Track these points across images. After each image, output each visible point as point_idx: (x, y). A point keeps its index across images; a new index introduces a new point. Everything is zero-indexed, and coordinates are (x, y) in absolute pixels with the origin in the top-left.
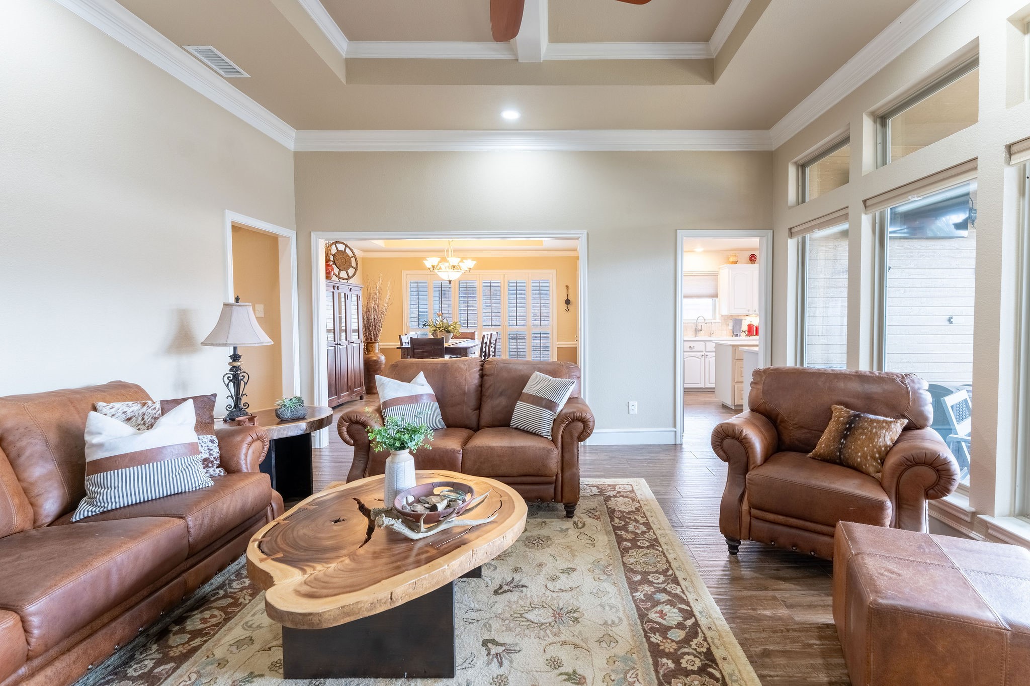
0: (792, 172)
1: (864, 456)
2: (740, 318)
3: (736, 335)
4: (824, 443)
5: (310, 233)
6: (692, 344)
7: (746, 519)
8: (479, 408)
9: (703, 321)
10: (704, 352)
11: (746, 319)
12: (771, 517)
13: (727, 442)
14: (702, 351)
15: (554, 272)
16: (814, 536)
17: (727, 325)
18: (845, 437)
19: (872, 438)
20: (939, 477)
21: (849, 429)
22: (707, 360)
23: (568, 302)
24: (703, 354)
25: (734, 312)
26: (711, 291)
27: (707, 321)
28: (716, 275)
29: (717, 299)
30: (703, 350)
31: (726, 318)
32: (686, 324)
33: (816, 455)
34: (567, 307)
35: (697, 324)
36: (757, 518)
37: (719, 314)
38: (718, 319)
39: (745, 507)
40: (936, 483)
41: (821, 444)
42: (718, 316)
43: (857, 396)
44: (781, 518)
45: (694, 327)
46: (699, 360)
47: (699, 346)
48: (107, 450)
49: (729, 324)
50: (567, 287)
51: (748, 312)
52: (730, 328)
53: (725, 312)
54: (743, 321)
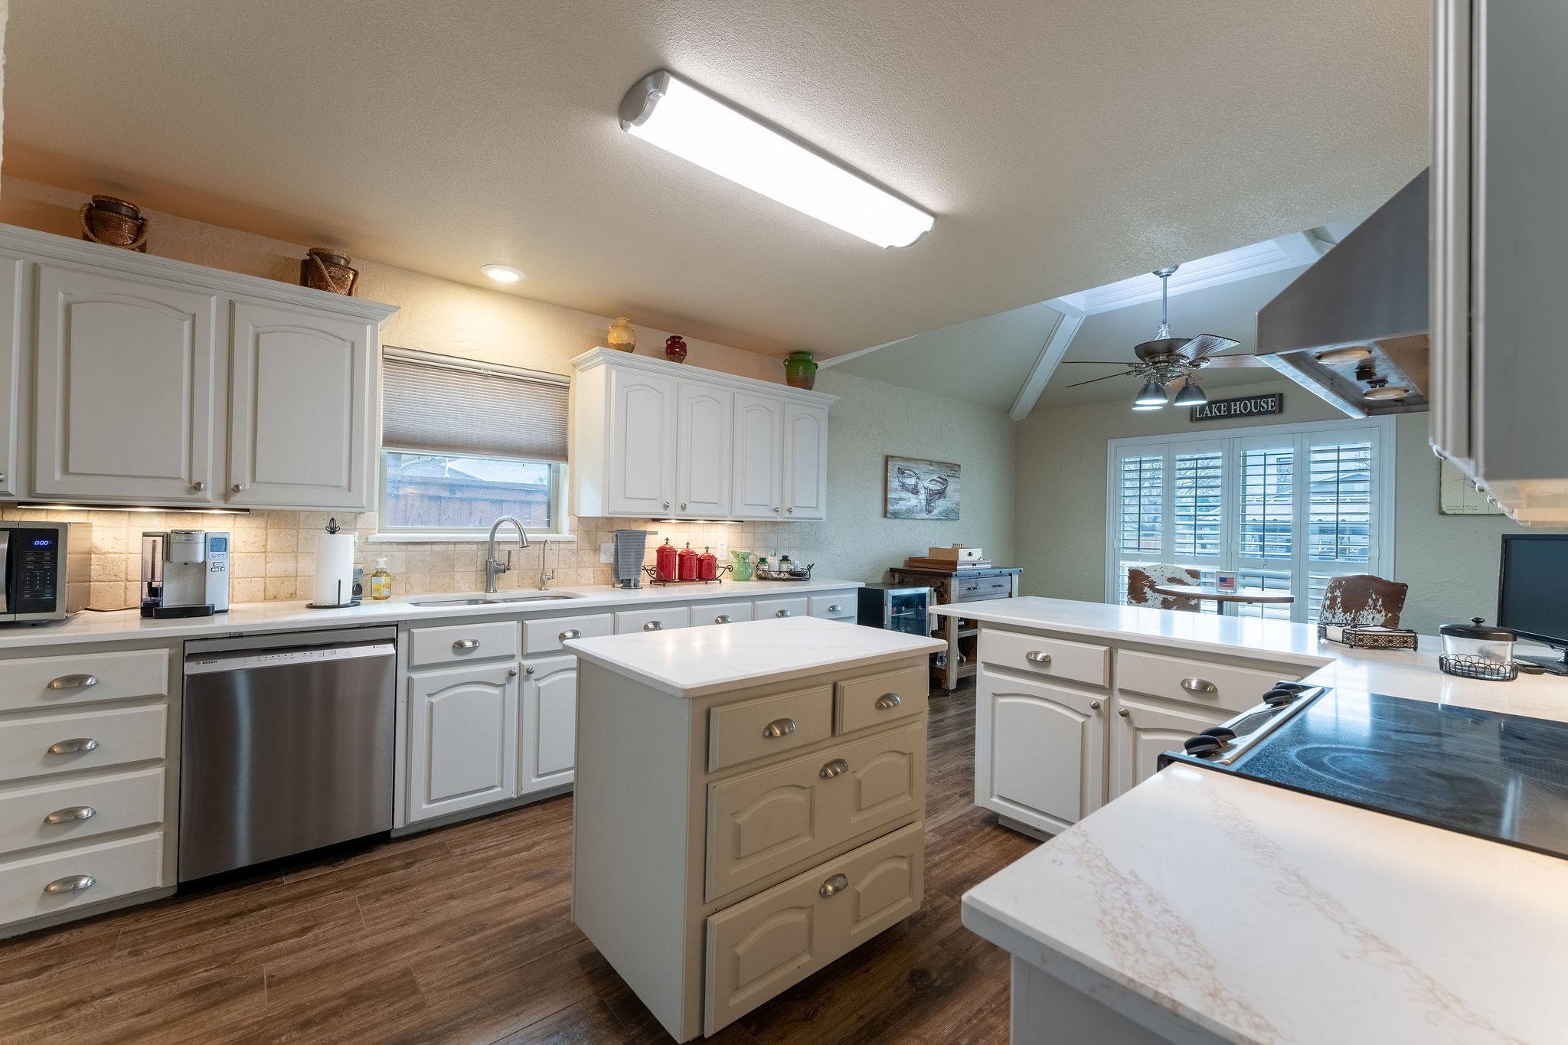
2: (635, 527)
3: (627, 584)
6: (466, 634)
9: (516, 536)
10: (519, 658)
11: (656, 533)
14: (511, 657)
17: (597, 550)
22: (530, 686)
24: (513, 665)
25: (623, 508)
26: (545, 437)
27: (530, 536)
28: (560, 387)
29: (563, 465)
30: (515, 649)
31: (591, 528)
32: (451, 547)
35: (491, 545)
37: (571, 513)
38: (566, 528)
42: (565, 521)
45: (481, 556)
46: (496, 691)
47: (502, 638)
49: (603, 546)
51: (661, 510)
52: (606, 557)
53: (591, 506)
54: (648, 537)
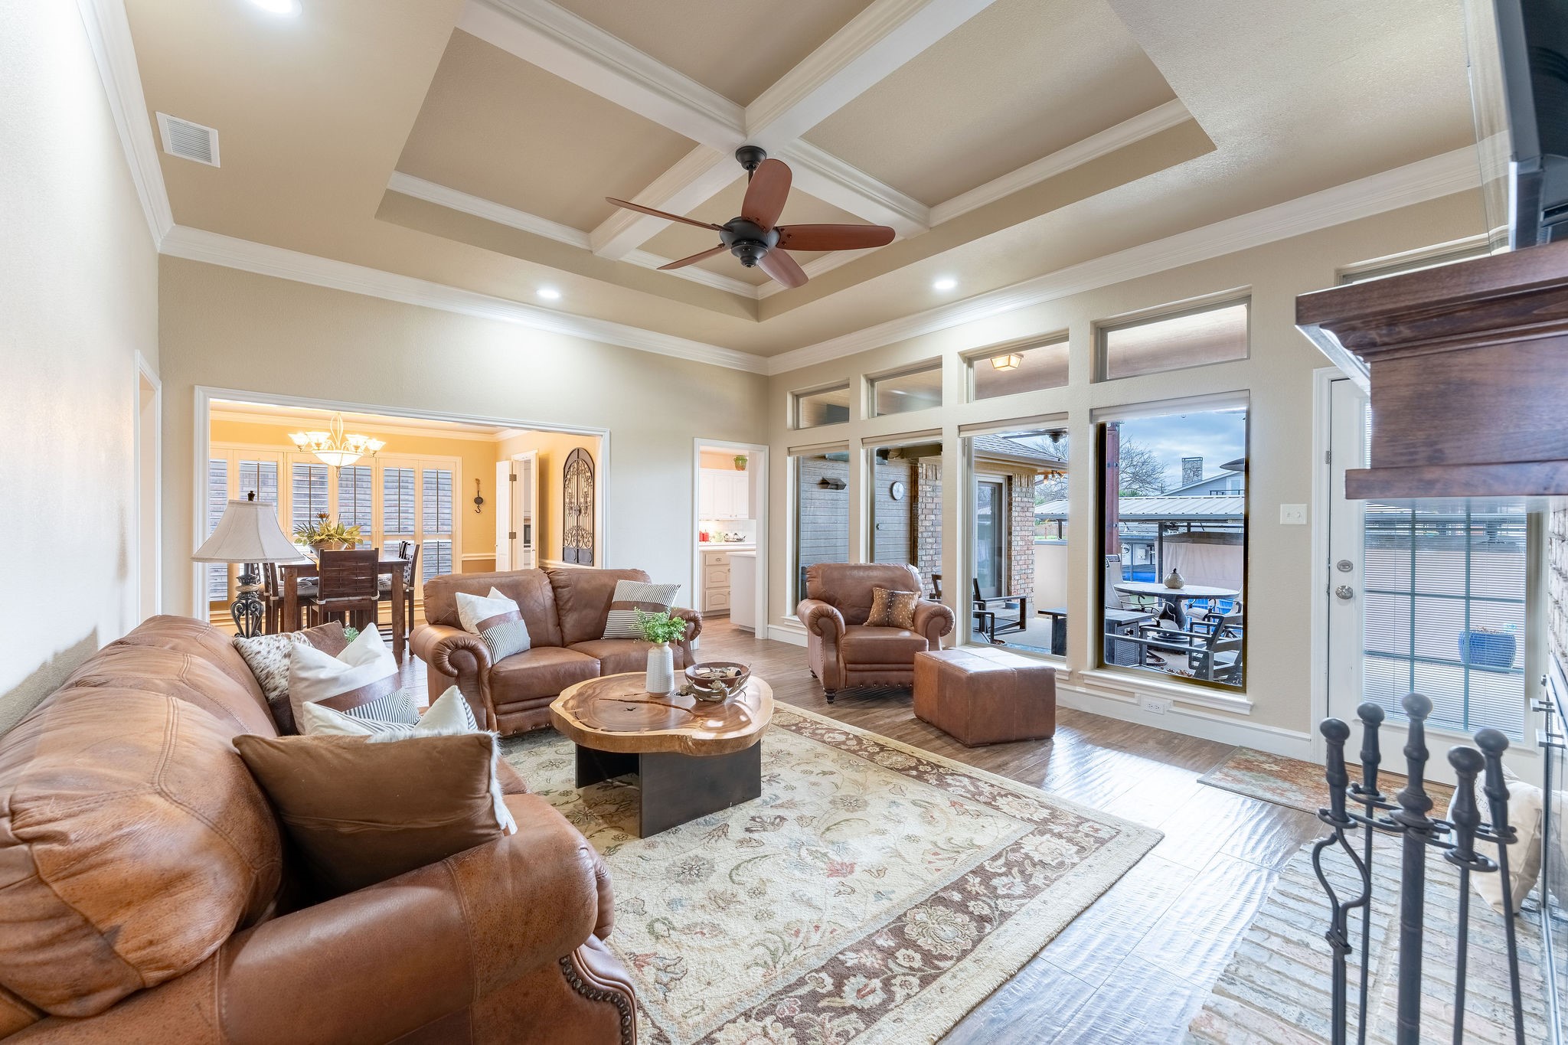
0: (789, 399)
1: (903, 618)
4: (875, 614)
5: (192, 389)
7: (843, 672)
8: (559, 624)
12: (861, 667)
13: (822, 620)
15: (459, 460)
16: (888, 673)
18: (890, 607)
19: (906, 605)
20: (946, 622)
21: (890, 603)
23: (479, 501)
33: (871, 623)
34: (478, 507)
36: (851, 670)
39: (842, 665)
40: (945, 626)
41: (873, 615)
43: (886, 580)
44: (867, 666)
48: (343, 684)
50: (478, 480)
